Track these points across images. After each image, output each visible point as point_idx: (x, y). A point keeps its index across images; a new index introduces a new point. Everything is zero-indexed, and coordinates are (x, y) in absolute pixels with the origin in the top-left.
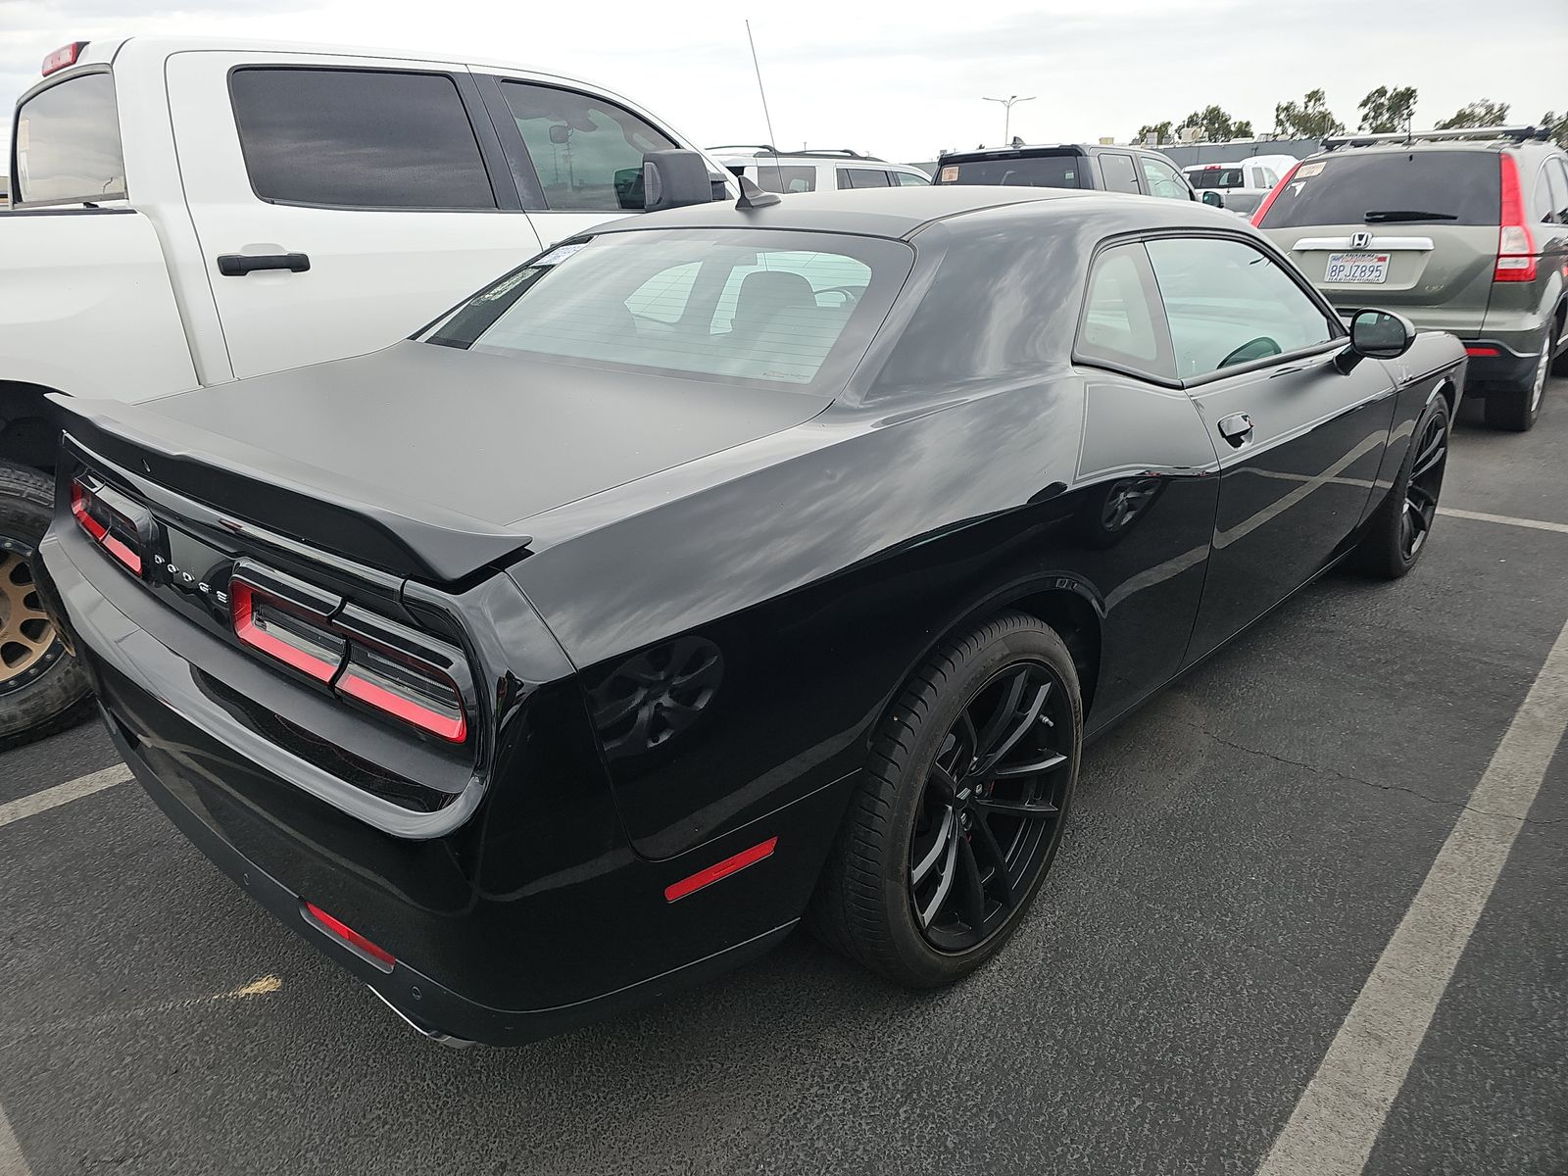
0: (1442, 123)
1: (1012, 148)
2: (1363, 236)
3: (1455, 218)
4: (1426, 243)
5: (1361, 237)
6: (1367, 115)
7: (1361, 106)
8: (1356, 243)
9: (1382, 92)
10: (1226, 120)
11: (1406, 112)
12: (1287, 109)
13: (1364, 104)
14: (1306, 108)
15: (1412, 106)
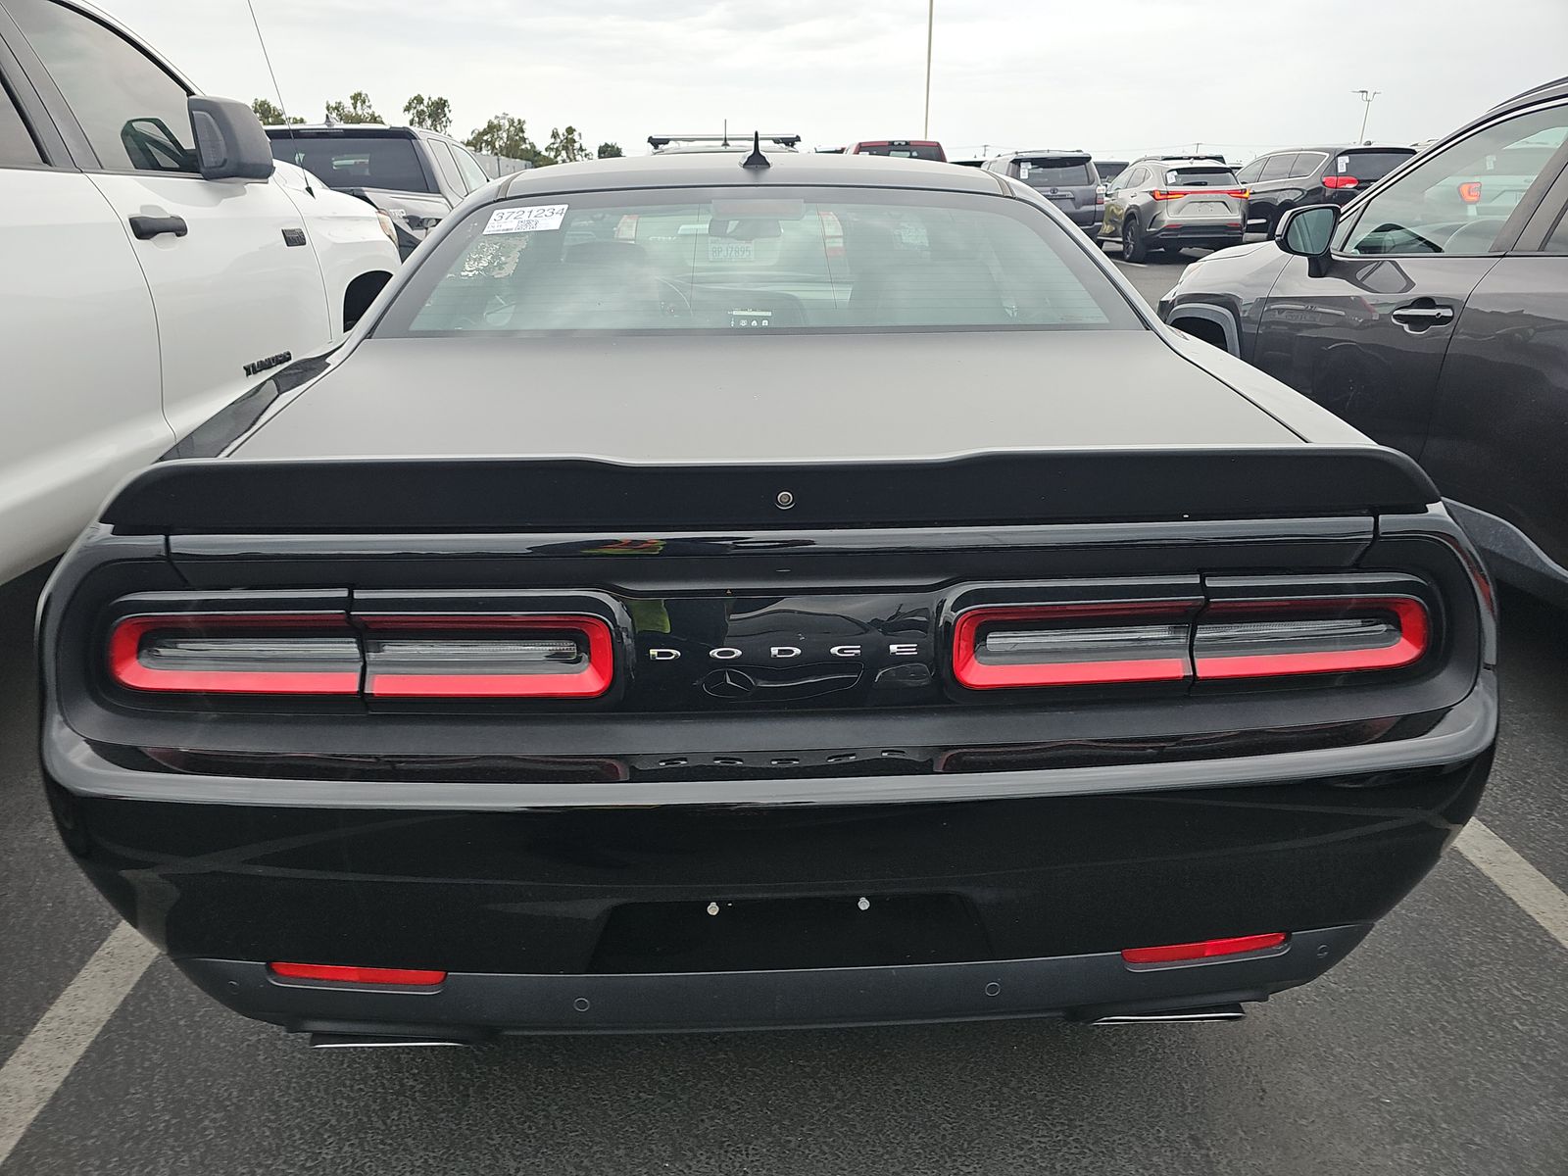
0: (477, 132)
1: (326, 127)
6: (413, 120)
7: (405, 110)
9: (419, 100)
10: (280, 115)
11: (444, 119)
12: (337, 108)
13: (407, 109)
14: (355, 108)
15: (448, 115)
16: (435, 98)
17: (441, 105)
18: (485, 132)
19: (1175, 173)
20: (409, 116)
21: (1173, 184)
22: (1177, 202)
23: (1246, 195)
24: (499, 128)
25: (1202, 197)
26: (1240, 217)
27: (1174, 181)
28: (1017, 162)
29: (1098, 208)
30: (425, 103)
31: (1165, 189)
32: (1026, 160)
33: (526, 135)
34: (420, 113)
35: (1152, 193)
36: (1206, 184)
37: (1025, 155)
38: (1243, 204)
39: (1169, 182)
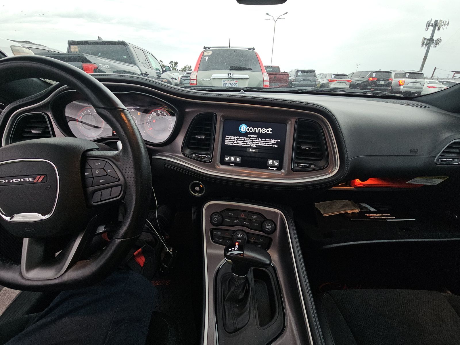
2: (231, 73)
3: (252, 69)
4: (246, 76)
5: (230, 74)
8: (229, 76)
13: (170, 64)
15: (177, 65)
16: (175, 62)
17: (176, 63)
18: (184, 68)
19: (334, 75)
20: (170, 65)
21: (333, 78)
22: (334, 83)
23: (351, 81)
24: (187, 67)
25: (341, 81)
26: (349, 87)
27: (334, 77)
28: (298, 71)
29: (316, 83)
30: (173, 62)
31: (331, 79)
32: (300, 71)
33: (191, 69)
34: (172, 64)
35: (328, 80)
36: (341, 78)
37: (300, 70)
38: (350, 83)
39: (333, 77)
